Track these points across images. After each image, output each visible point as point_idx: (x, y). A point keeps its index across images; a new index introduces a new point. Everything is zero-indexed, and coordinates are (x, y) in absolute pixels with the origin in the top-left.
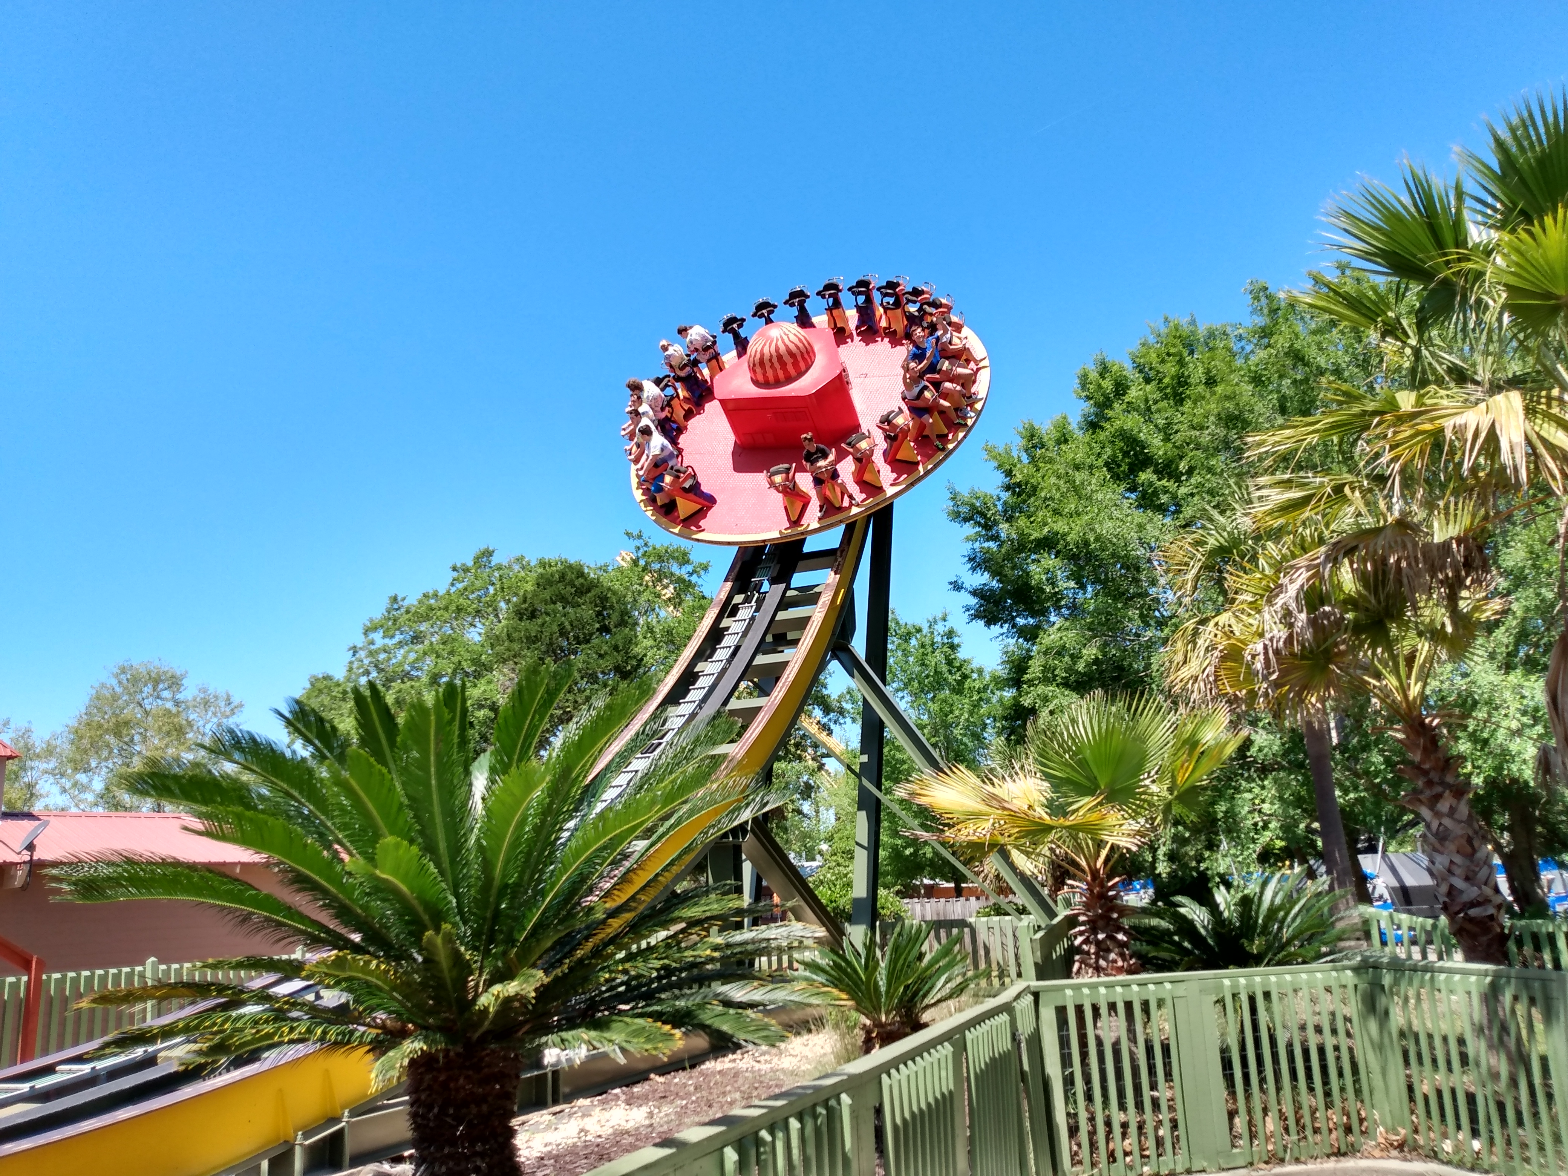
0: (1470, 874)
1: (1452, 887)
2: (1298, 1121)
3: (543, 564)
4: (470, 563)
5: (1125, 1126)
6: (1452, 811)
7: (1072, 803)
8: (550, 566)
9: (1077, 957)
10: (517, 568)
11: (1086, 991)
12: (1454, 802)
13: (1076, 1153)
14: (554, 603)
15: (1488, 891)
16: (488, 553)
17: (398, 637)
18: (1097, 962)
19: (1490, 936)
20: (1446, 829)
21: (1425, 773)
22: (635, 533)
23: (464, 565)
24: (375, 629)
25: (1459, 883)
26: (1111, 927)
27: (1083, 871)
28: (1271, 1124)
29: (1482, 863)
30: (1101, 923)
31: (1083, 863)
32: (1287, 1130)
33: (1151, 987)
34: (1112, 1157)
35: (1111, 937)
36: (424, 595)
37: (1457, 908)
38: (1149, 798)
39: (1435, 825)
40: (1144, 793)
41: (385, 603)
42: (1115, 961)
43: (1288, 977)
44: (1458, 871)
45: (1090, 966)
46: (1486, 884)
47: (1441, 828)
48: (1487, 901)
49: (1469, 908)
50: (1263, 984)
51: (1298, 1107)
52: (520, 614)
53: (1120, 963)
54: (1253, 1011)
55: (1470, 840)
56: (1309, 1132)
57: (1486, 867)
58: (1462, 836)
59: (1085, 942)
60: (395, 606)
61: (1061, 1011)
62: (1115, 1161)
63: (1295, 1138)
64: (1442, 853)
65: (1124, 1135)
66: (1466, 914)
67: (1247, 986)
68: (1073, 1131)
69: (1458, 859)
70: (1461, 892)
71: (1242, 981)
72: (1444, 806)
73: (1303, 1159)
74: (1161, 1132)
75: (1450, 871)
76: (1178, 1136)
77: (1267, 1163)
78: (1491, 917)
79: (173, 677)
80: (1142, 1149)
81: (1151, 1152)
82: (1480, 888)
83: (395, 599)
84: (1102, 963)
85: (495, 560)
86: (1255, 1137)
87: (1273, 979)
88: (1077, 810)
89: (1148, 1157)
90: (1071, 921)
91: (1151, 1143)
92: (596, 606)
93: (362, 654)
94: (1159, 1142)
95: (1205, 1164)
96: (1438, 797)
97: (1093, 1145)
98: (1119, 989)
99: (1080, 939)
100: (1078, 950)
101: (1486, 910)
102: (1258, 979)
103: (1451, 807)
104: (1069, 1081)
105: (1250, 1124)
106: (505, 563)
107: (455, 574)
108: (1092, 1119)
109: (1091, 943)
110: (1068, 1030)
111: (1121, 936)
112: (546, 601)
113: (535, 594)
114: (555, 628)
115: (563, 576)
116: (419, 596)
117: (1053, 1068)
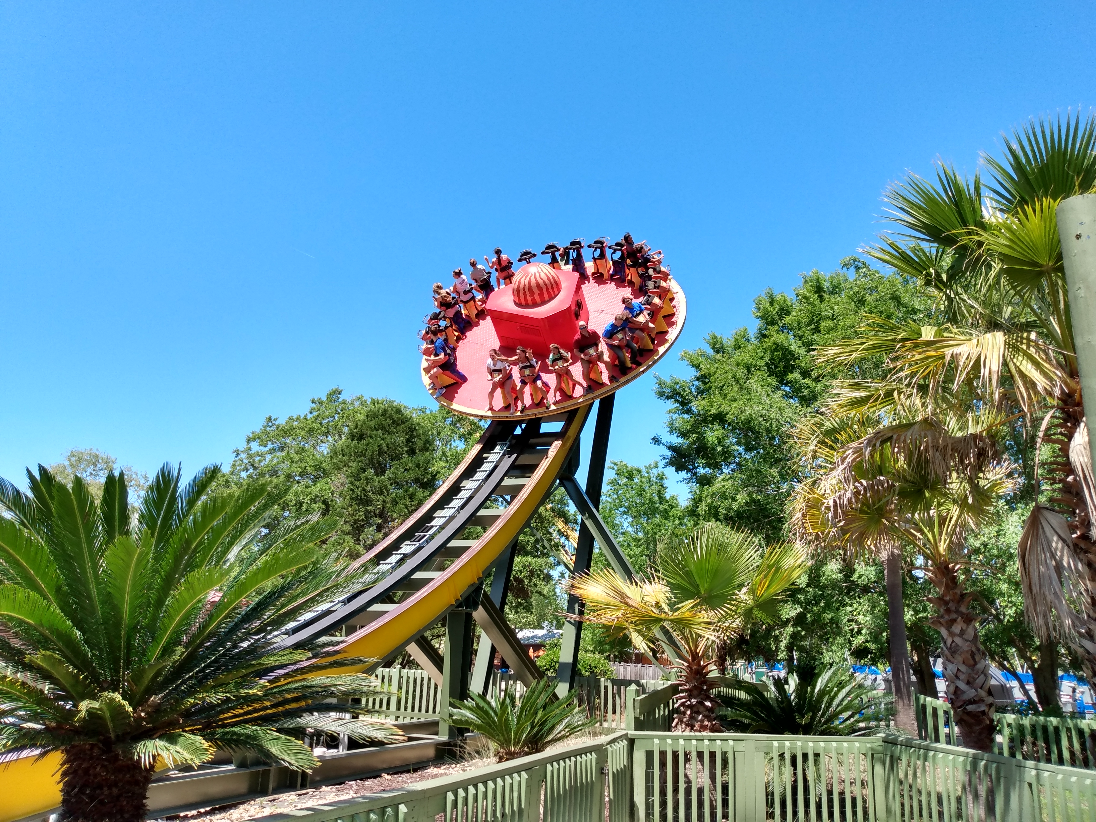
0: (971, 680)
1: (957, 687)
3: (373, 402)
4: (324, 398)
6: (962, 632)
7: (680, 603)
8: (378, 403)
10: (357, 404)
11: (669, 741)
12: (964, 626)
14: (377, 430)
15: (983, 693)
16: (337, 392)
17: (270, 446)
18: (690, 721)
19: (982, 727)
20: (957, 645)
21: (946, 603)
23: (320, 399)
24: (255, 439)
25: (962, 686)
26: (702, 696)
29: (980, 672)
30: (695, 692)
33: (719, 742)
35: (701, 703)
36: (290, 418)
37: (959, 704)
39: (949, 642)
41: (263, 421)
42: (702, 721)
43: (822, 744)
44: (962, 677)
45: (684, 723)
46: (981, 688)
47: (954, 644)
48: (981, 700)
49: (967, 705)
50: (803, 748)
52: (352, 437)
53: (706, 723)
55: (973, 655)
57: (982, 676)
58: (967, 651)
60: (270, 424)
64: (952, 663)
66: (965, 708)
67: (790, 748)
69: (963, 668)
70: (963, 692)
71: (787, 744)
72: (956, 628)
75: (956, 676)
78: (983, 713)
82: (976, 690)
83: (270, 419)
84: (693, 722)
85: (342, 397)
87: (811, 744)
88: (681, 608)
92: (406, 434)
93: (243, 456)
96: (953, 621)
98: (694, 742)
99: (680, 702)
100: (678, 711)
101: (979, 707)
102: (799, 743)
103: (962, 629)
106: (349, 400)
107: (314, 405)
111: (708, 704)
112: (371, 428)
113: (364, 423)
114: (376, 448)
115: (386, 412)
116: (287, 419)
117: (639, 796)
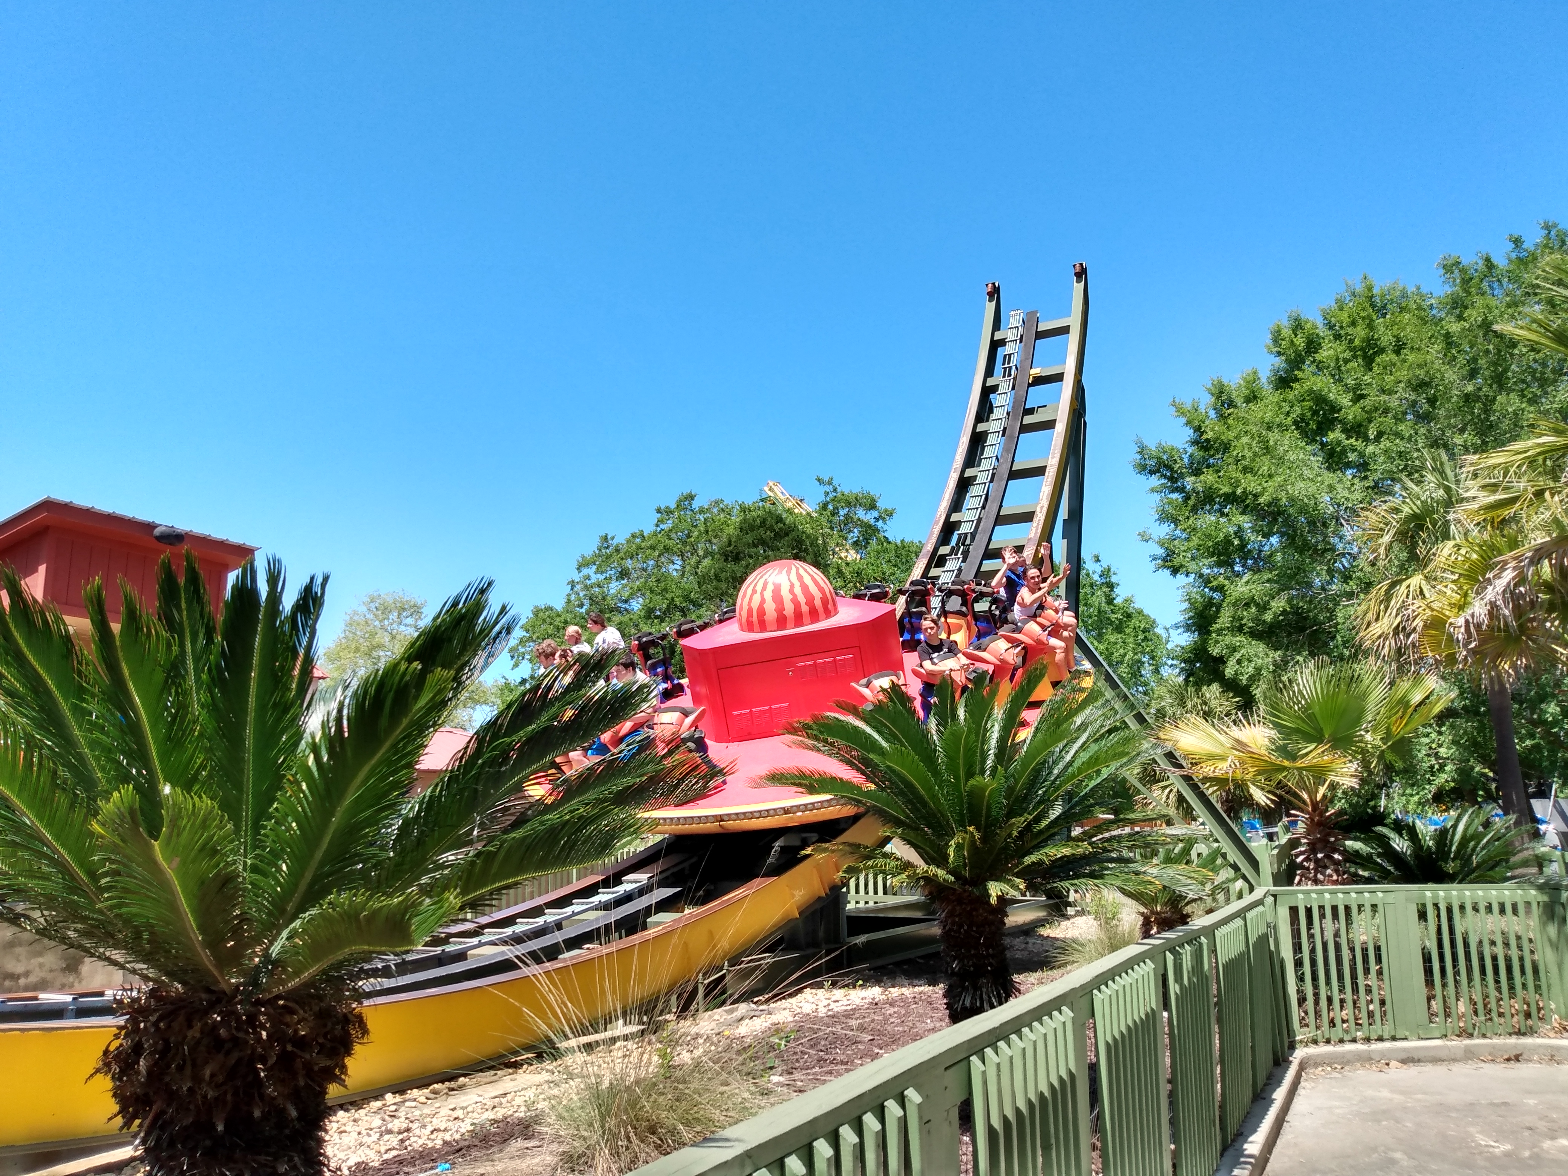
2: (1485, 1006)
3: (744, 510)
4: (673, 506)
5: (1342, 1001)
7: (1300, 749)
8: (750, 511)
9: (1299, 872)
10: (715, 510)
11: (1314, 895)
13: (1303, 1019)
16: (691, 497)
17: (609, 573)
18: (1315, 876)
22: (826, 479)
23: (667, 507)
24: (588, 565)
26: (1328, 849)
27: (1304, 802)
28: (1462, 1007)
30: (1319, 846)
31: (1305, 796)
32: (1476, 1013)
33: (1366, 895)
34: (1332, 1023)
35: (1329, 857)
36: (633, 536)
38: (1363, 745)
40: (1361, 741)
41: (596, 542)
42: (1331, 876)
43: (1480, 893)
45: (1310, 879)
50: (1459, 897)
51: (1486, 996)
53: (1335, 878)
54: (1450, 919)
56: (1494, 1015)
59: (1306, 860)
60: (606, 545)
61: (1294, 910)
62: (1334, 1026)
63: (1482, 1018)
65: (1342, 1007)
67: (1445, 898)
68: (1302, 1000)
71: (1441, 893)
73: (1488, 1035)
74: (1371, 1007)
76: (1385, 1012)
77: (1458, 1036)
79: (415, 606)
80: (1356, 1019)
81: (1364, 1021)
83: (605, 538)
84: (1320, 877)
85: (696, 504)
86: (1449, 1016)
87: (1467, 893)
88: (1307, 754)
89: (1361, 1025)
90: (1294, 843)
91: (1364, 1015)
94: (1371, 1014)
95: (1407, 1033)
97: (1318, 1014)
98: (1340, 895)
99: (1301, 858)
100: (1301, 866)
102: (1454, 893)
104: (1299, 964)
105: (1446, 1007)
106: (706, 507)
107: (659, 515)
108: (1316, 995)
109: (1310, 860)
110: (1299, 925)
111: (1336, 856)
112: (749, 544)
113: (739, 538)
115: (764, 522)
116: (628, 535)
117: (1287, 953)
